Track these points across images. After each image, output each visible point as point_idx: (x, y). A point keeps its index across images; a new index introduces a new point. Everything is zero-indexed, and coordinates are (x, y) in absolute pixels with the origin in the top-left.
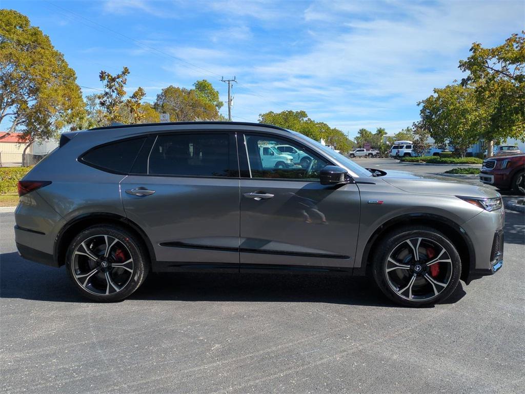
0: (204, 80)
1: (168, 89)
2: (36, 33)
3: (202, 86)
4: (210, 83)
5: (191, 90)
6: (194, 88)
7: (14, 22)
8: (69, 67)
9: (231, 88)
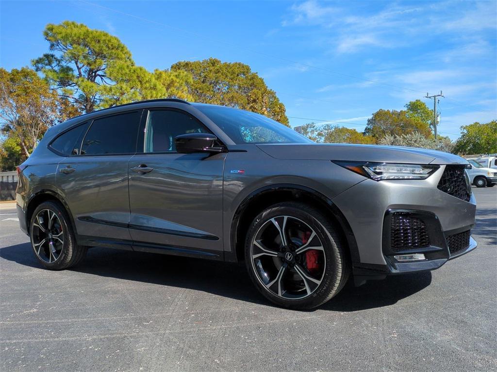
0: (417, 100)
1: (378, 113)
2: (254, 77)
3: (414, 107)
4: (424, 102)
5: (401, 111)
6: (405, 109)
7: (237, 71)
8: (280, 102)
9: (437, 103)
